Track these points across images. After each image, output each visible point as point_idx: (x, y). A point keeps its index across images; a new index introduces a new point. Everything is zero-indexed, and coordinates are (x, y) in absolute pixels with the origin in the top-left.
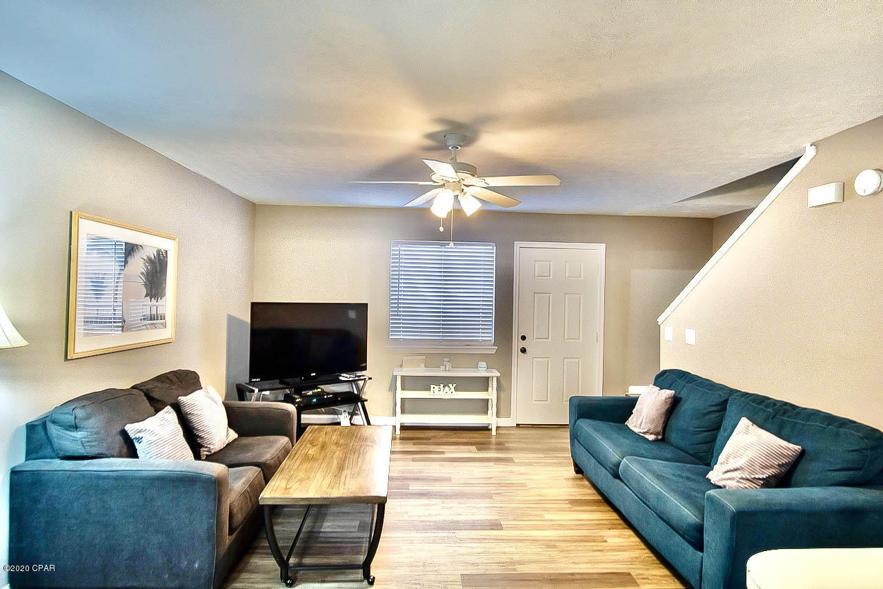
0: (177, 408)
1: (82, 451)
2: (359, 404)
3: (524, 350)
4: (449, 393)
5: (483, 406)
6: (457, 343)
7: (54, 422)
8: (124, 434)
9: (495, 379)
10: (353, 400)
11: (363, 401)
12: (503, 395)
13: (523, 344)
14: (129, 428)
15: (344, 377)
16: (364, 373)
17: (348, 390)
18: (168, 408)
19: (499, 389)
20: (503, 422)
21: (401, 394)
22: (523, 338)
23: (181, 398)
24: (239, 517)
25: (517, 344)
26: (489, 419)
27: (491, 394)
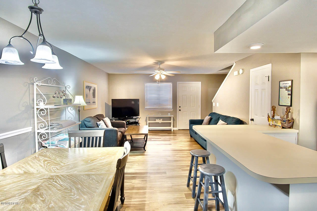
0: (103, 120)
1: (91, 126)
2: (138, 124)
3: (180, 110)
4: (160, 121)
5: (169, 124)
6: (163, 109)
7: (86, 121)
8: (97, 124)
9: (172, 117)
10: (136, 123)
11: (139, 124)
12: (175, 122)
13: (180, 108)
14: (97, 122)
15: (134, 117)
16: (139, 116)
17: (134, 121)
18: (102, 120)
19: (174, 120)
20: (175, 129)
21: (148, 122)
22: (180, 107)
23: (103, 119)
24: (120, 139)
25: (178, 109)
26: (172, 128)
27: (172, 121)
